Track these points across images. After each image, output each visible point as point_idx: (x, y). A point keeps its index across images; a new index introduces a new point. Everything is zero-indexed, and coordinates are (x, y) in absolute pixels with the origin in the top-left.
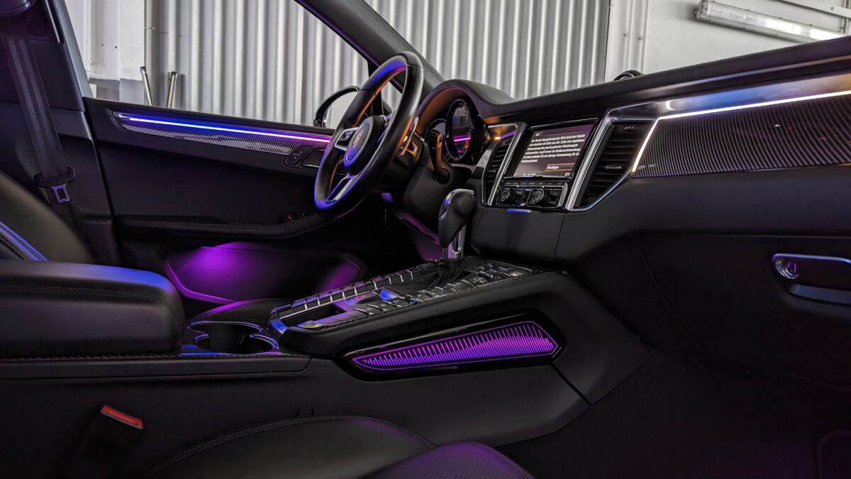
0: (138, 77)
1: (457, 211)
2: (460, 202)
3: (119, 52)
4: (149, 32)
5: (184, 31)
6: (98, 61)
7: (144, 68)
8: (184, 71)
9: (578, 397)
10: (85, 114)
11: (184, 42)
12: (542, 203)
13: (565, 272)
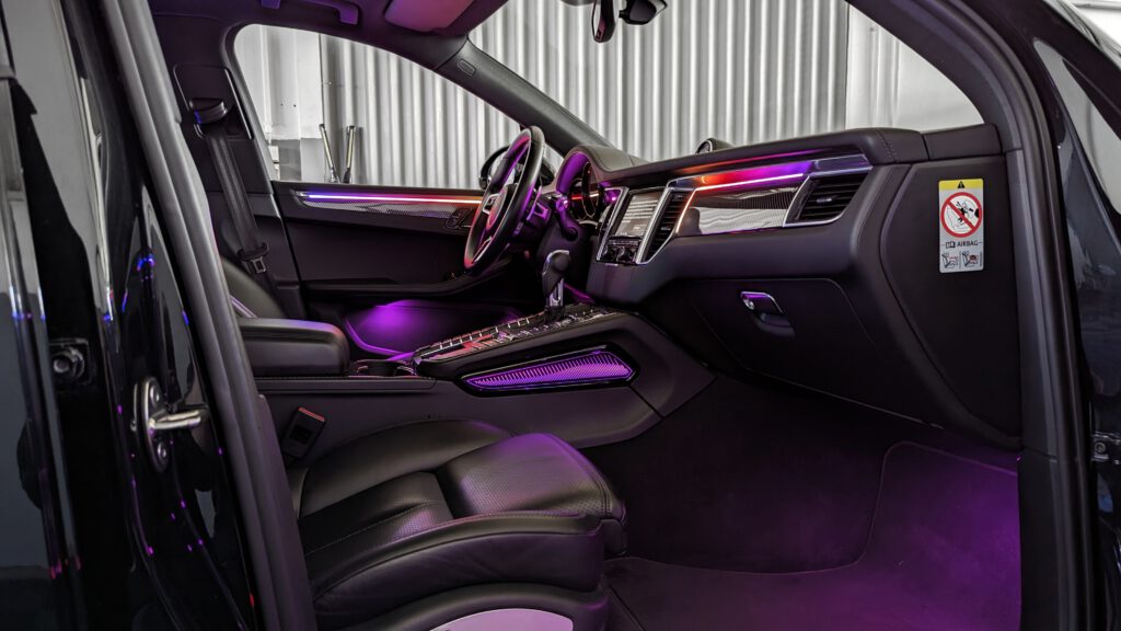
0: (318, 135)
1: (554, 268)
2: (557, 260)
3: (298, 111)
4: (326, 87)
5: (360, 82)
6: (278, 121)
7: (323, 125)
8: (362, 124)
9: (652, 411)
10: (275, 196)
11: (361, 93)
12: (624, 257)
13: (637, 314)
